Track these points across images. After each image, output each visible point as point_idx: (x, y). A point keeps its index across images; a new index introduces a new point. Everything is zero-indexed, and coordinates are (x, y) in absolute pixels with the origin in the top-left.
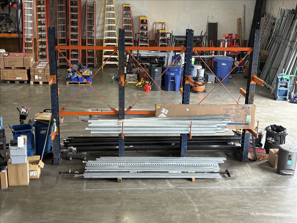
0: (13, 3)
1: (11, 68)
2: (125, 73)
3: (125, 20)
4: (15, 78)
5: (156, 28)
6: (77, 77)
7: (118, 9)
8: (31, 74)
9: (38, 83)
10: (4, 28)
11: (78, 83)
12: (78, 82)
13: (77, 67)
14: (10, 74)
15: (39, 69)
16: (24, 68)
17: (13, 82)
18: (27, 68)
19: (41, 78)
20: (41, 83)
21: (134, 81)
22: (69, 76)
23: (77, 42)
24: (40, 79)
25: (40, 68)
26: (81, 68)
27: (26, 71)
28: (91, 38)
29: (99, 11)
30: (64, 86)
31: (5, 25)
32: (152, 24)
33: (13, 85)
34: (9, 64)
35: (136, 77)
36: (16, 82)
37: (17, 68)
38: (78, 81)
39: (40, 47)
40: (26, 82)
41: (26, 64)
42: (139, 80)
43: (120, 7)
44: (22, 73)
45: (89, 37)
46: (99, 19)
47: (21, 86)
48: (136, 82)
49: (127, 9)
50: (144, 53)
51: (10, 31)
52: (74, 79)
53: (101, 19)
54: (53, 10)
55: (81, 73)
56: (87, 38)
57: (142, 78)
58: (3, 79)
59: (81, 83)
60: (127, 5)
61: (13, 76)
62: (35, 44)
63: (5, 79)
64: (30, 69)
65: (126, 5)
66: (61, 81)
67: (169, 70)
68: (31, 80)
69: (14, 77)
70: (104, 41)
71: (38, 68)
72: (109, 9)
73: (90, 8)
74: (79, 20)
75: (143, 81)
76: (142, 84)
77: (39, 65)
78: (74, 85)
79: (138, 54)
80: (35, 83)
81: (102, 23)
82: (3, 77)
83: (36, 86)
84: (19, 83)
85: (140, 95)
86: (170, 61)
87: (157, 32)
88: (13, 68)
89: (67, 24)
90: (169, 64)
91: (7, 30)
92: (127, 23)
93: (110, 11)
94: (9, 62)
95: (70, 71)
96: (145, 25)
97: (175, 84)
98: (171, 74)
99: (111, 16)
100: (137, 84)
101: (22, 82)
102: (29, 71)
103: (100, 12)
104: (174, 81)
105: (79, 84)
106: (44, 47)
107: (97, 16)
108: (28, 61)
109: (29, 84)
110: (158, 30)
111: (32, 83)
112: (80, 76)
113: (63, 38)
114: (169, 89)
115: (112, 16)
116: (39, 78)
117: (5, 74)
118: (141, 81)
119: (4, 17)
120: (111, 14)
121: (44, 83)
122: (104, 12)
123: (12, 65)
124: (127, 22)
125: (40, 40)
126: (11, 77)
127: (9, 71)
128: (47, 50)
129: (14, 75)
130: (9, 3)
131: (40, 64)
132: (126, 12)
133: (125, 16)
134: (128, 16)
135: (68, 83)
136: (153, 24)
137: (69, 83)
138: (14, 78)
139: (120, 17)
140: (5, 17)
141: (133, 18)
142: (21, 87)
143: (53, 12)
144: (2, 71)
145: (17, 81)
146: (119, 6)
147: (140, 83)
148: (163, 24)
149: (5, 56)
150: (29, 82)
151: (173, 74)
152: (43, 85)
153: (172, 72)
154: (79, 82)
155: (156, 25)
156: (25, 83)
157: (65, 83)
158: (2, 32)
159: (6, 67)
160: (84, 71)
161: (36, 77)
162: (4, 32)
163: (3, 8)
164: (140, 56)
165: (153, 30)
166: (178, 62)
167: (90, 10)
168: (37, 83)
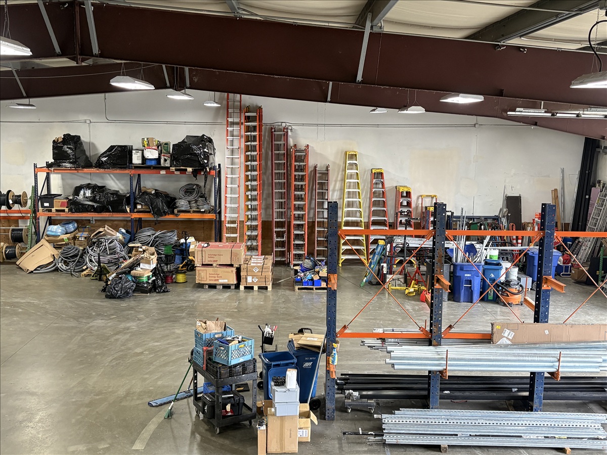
0: (210, 169)
1: (212, 265)
2: (384, 272)
3: (374, 193)
4: (218, 280)
5: (422, 204)
6: (312, 279)
7: (364, 176)
8: (243, 274)
9: (252, 288)
10: (194, 205)
11: (312, 289)
12: (312, 287)
13: (311, 263)
14: (211, 274)
15: (255, 266)
16: (231, 265)
17: (213, 287)
18: (237, 266)
19: (256, 280)
20: (256, 288)
21: (399, 285)
22: (299, 277)
23: (302, 225)
24: (255, 281)
25: (255, 265)
26: (317, 265)
27: (234, 270)
28: (322, 220)
29: (334, 179)
30: (292, 293)
31: (196, 201)
32: (416, 198)
33: (212, 292)
34: (209, 259)
35: (402, 280)
36: (218, 287)
37: (220, 265)
38: (313, 285)
39: (249, 233)
40: (233, 287)
41: (234, 259)
42: (407, 283)
43: (366, 173)
44: (228, 272)
45: (319, 218)
46: (334, 190)
47: (227, 292)
48: (405, 288)
49: (377, 177)
50: (414, 242)
51: (203, 210)
52: (307, 283)
53: (338, 191)
54: (266, 180)
55: (318, 273)
56: (317, 220)
57: (413, 281)
58: (199, 282)
59: (316, 289)
60: (379, 170)
61: (214, 277)
62: (242, 228)
63: (203, 282)
64: (240, 267)
65: (377, 170)
66: (284, 286)
67: (462, 269)
68: (241, 283)
69: (216, 278)
70: (343, 224)
71: (252, 264)
72: (349, 176)
73: (320, 175)
74: (307, 193)
75: (416, 286)
76: (415, 291)
77: (252, 261)
78: (306, 291)
79: (405, 243)
80: (246, 288)
81: (338, 197)
82: (200, 278)
83: (249, 292)
84: (223, 288)
85: (417, 308)
86: (460, 254)
87: (424, 210)
88: (214, 265)
89: (289, 198)
90: (459, 260)
91: (198, 208)
92: (376, 197)
93: (351, 179)
94: (210, 256)
95: (299, 270)
96: (405, 200)
97: (472, 291)
98: (466, 275)
99: (352, 187)
100: (407, 291)
101: (226, 287)
102: (238, 270)
103: (336, 181)
104: (471, 287)
105: (314, 289)
106: (254, 233)
107: (331, 187)
108: (237, 255)
109: (238, 290)
110: (426, 208)
111: (242, 288)
112: (316, 278)
113: (281, 220)
114: (462, 298)
115: (353, 186)
116: (254, 280)
117: (203, 274)
118: (411, 286)
119: (194, 189)
120: (352, 184)
121: (260, 288)
122: (343, 180)
123: (214, 261)
124: (377, 194)
125: (249, 223)
126: (211, 278)
127: (209, 269)
128: (259, 238)
129: (216, 276)
130: (206, 169)
131: (252, 259)
132: (377, 180)
133: (375, 186)
134: (378, 186)
135: (297, 287)
136: (418, 198)
137: (299, 289)
138: (215, 280)
139: (366, 187)
140: (196, 189)
141: (387, 189)
142: (227, 294)
143: (266, 182)
144: (199, 270)
145: (220, 284)
146: (365, 171)
147: (412, 290)
148: (432, 198)
149: (203, 247)
150: (237, 286)
151: (469, 275)
152: (258, 291)
153: (468, 272)
154: (314, 287)
155: (422, 199)
156: (232, 288)
157: (291, 288)
158: (192, 212)
159: (204, 263)
160: (322, 270)
161: (250, 279)
162: (194, 212)
163: (195, 176)
164: (408, 247)
165: (417, 207)
166: (475, 257)
167: (320, 178)
168: (249, 288)
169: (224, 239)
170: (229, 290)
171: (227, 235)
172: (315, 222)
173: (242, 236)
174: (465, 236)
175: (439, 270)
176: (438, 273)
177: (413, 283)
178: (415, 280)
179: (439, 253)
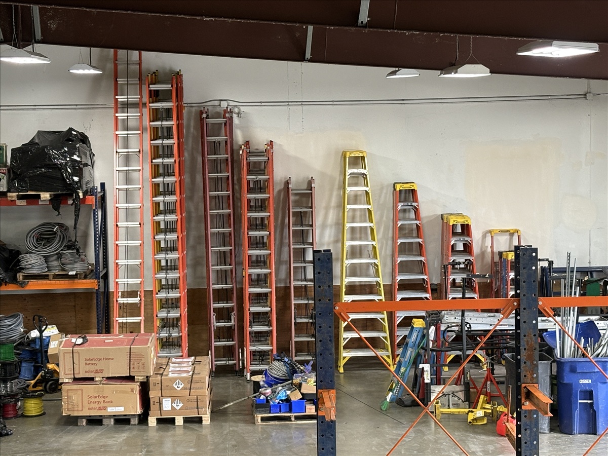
0: (85, 193)
1: (92, 379)
2: (426, 381)
3: (402, 228)
4: (105, 408)
5: (492, 247)
6: (288, 400)
7: (380, 197)
8: (153, 394)
9: (172, 421)
10: (55, 263)
11: (288, 419)
12: (289, 414)
13: (284, 368)
14: (93, 397)
15: (175, 379)
16: (131, 379)
17: (95, 422)
18: (140, 378)
19: (179, 406)
20: (179, 421)
21: (456, 405)
22: (262, 397)
23: (266, 295)
24: (178, 408)
25: (176, 375)
26: (296, 372)
27: (136, 387)
28: (304, 283)
29: (324, 204)
30: (250, 428)
31: (60, 256)
32: (481, 235)
33: (96, 432)
34: (88, 368)
35: (461, 395)
36: (105, 422)
37: (108, 378)
38: (290, 411)
39: (163, 314)
40: (135, 421)
41: (136, 366)
42: (471, 401)
43: (385, 191)
44: (125, 392)
45: (298, 280)
46: (324, 226)
47: (123, 431)
48: (467, 410)
49: (405, 196)
50: (480, 320)
51: (74, 273)
52: (279, 407)
53: (331, 226)
54: (192, 209)
55: (299, 386)
56: (293, 284)
57: (482, 396)
58: (69, 413)
59: (297, 418)
60: (408, 185)
61: (99, 403)
62: (149, 303)
63: (76, 414)
64: (148, 380)
65: (405, 185)
66: (234, 414)
67: (573, 370)
68: (150, 413)
69: (102, 405)
70: (344, 290)
71: (171, 375)
72: (352, 198)
73: (297, 198)
74: (272, 233)
75: (488, 406)
76: (486, 415)
77: (171, 369)
78: (277, 423)
79: (464, 325)
80: (160, 421)
81: (332, 239)
82: (70, 406)
83: (167, 430)
84: (115, 424)
85: (491, 448)
86: (569, 343)
87: (497, 259)
88: (97, 379)
89: (238, 244)
90: (567, 353)
91: (63, 270)
92: (405, 236)
93: (355, 203)
94: (88, 362)
95: (262, 383)
96: (460, 240)
97: (595, 411)
98: (582, 381)
99: (358, 219)
100: (471, 417)
101: (122, 421)
102: (145, 388)
103: (327, 208)
104: (592, 404)
105: (293, 419)
106: (174, 314)
107: (318, 220)
108: (141, 357)
109: (144, 427)
110: (500, 254)
111: (152, 421)
112: (296, 396)
113: (225, 286)
114: (576, 427)
115: (361, 216)
116: (175, 405)
117: (75, 398)
118: (479, 406)
119: (55, 233)
120: (358, 213)
121: (187, 420)
122: (341, 206)
123: (97, 372)
124: (407, 231)
125: (162, 295)
126: (92, 405)
127: (87, 388)
128: (184, 324)
129: (102, 400)
130: (77, 194)
131: (171, 365)
132: (406, 204)
133: (401, 215)
134: (407, 215)
135: (259, 417)
136: (484, 236)
137: (263, 419)
138: (100, 409)
139: (384, 219)
140: (59, 233)
141: (424, 221)
142: (123, 436)
143: (193, 215)
144: (68, 391)
145: (110, 417)
146: (382, 188)
147: (479, 413)
148: (512, 234)
149: (75, 345)
150: (143, 419)
151: (587, 381)
152: (184, 427)
153: (585, 375)
154: (293, 415)
155: (492, 237)
156: (132, 422)
157: (248, 418)
158: (51, 277)
159: (77, 376)
160: (305, 381)
161: (167, 405)
162: (56, 277)
163: (56, 208)
164: (470, 331)
165: (483, 254)
166: (596, 346)
167: (297, 204)
168: (167, 422)
169: (116, 329)
170: (128, 427)
171: (121, 320)
172: (289, 288)
173: (149, 320)
174: (576, 308)
175: (529, 376)
176: (529, 381)
177: (481, 400)
178: (486, 394)
179: (528, 341)
